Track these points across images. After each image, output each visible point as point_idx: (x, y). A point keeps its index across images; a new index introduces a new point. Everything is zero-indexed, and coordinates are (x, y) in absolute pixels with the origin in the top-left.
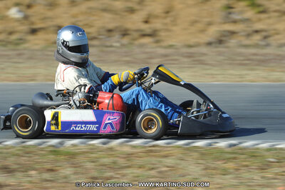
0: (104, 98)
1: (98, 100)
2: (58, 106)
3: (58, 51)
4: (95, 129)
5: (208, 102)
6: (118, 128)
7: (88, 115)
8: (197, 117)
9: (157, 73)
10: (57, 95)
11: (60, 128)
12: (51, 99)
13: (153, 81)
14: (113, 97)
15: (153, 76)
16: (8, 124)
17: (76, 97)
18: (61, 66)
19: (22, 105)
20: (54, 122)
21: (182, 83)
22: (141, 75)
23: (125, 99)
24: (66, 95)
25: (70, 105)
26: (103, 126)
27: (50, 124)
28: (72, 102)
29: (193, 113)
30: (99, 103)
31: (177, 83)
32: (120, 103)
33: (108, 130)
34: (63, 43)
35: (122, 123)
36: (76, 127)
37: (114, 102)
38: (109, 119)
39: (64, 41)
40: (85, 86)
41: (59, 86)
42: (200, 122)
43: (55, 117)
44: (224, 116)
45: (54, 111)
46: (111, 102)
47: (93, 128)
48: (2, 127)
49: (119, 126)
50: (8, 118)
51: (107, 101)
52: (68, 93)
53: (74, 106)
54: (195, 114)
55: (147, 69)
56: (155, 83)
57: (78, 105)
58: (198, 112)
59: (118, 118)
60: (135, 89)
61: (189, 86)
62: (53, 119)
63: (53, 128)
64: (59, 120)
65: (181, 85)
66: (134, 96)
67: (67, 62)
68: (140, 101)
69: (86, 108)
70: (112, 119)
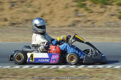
0: (52, 48)
1: (50, 49)
2: (33, 51)
3: (33, 29)
4: (48, 61)
5: (96, 50)
6: (58, 61)
7: (46, 55)
8: (91, 56)
9: (74, 38)
10: (33, 47)
11: (34, 61)
12: (30, 48)
13: (73, 41)
14: (56, 48)
15: (73, 39)
16: (12, 58)
17: (40, 48)
18: (34, 35)
19: (18, 51)
20: (31, 58)
21: (85, 42)
22: (68, 38)
23: (61, 48)
24: (36, 46)
25: (38, 51)
27: (29, 59)
28: (39, 50)
29: (89, 54)
30: (50, 50)
31: (83, 42)
32: (59, 50)
33: (54, 62)
34: (35, 25)
35: (60, 58)
36: (40, 60)
37: (57, 50)
38: (54, 57)
39: (35, 24)
40: (44, 43)
41: (34, 43)
42: (92, 58)
43: (32, 56)
44: (103, 55)
45: (31, 53)
46: (55, 50)
48: (9, 60)
49: (58, 60)
50: (12, 56)
51: (53, 49)
52: (37, 46)
53: (40, 51)
55: (70, 36)
56: (74, 42)
57: (41, 51)
58: (92, 54)
59: (58, 56)
60: (65, 44)
61: (88, 43)
62: (31, 57)
63: (31, 61)
64: (33, 57)
65: (84, 43)
66: (65, 47)
67: (37, 33)
68: (67, 49)
69: (45, 52)
70: (56, 57)
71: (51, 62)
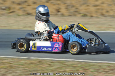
1: (53, 37)
2: (36, 39)
4: (51, 50)
5: (99, 39)
7: (48, 44)
9: (78, 26)
10: (36, 34)
11: (36, 49)
12: (34, 36)
13: (76, 30)
14: (59, 36)
15: (76, 27)
16: (14, 46)
20: (33, 46)
21: (88, 31)
22: (72, 27)
24: (39, 34)
25: (41, 39)
26: (54, 49)
27: (32, 47)
28: (41, 38)
31: (86, 31)
33: (56, 50)
34: (39, 12)
36: (43, 49)
38: (57, 46)
39: (39, 11)
40: (47, 31)
41: (36, 30)
43: (34, 44)
44: (106, 45)
45: (34, 42)
46: (58, 38)
47: (50, 49)
48: (12, 47)
49: (61, 49)
50: (15, 44)
53: (43, 39)
54: (94, 44)
55: (74, 25)
59: (60, 45)
61: (91, 32)
63: (33, 49)
64: (36, 46)
66: (68, 36)
67: (40, 20)
68: (70, 38)
71: (54, 51)
